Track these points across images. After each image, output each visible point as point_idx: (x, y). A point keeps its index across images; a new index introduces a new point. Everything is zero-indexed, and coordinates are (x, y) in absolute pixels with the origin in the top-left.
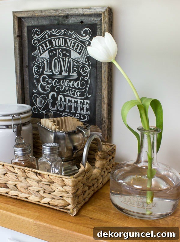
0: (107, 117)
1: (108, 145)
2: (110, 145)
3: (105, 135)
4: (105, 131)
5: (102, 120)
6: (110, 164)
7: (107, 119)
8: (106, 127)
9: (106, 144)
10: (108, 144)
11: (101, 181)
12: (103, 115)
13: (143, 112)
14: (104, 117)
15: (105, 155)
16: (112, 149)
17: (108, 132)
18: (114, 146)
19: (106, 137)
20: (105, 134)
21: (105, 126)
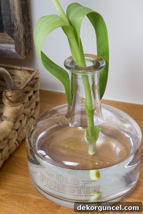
0: (21, 20)
1: (26, 70)
2: (29, 71)
3: (20, 50)
4: (20, 43)
5: (13, 24)
6: (31, 104)
7: (21, 23)
8: (22, 36)
9: (23, 68)
10: (26, 68)
11: (14, 140)
12: (14, 16)
13: (72, 35)
14: (16, 20)
15: (19, 95)
16: (33, 79)
17: (26, 45)
18: (35, 73)
19: (23, 52)
20: (21, 47)
21: (19, 36)
